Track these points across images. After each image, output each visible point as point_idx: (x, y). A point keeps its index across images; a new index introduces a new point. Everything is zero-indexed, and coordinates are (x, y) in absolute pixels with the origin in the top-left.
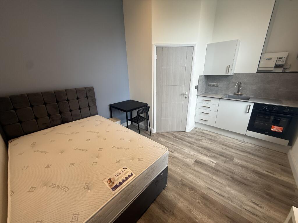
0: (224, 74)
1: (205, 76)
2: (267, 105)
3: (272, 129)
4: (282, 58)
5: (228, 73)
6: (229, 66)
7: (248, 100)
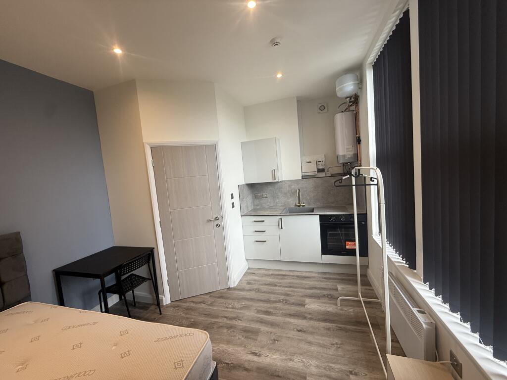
0: (270, 180)
1: (248, 185)
2: (334, 215)
3: (347, 247)
4: (320, 162)
5: (275, 179)
6: (274, 170)
7: (313, 211)
